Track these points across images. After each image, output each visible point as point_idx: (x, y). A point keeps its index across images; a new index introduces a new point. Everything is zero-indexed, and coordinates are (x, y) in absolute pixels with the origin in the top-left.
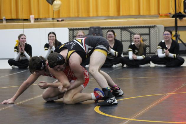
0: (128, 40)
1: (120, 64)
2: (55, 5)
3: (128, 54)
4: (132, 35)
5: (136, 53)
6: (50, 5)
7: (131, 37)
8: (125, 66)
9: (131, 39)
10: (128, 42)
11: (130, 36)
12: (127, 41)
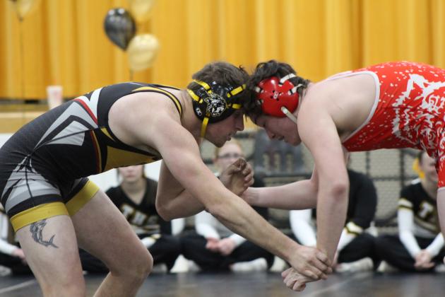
1: (367, 262)
2: (138, 52)
3: (396, 225)
5: (423, 214)
6: (118, 51)
7: (402, 163)
9: (402, 170)
12: (389, 179)
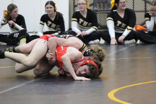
0: (142, 10)
4: (147, 4)
8: (139, 42)
10: (142, 13)
11: (144, 5)
